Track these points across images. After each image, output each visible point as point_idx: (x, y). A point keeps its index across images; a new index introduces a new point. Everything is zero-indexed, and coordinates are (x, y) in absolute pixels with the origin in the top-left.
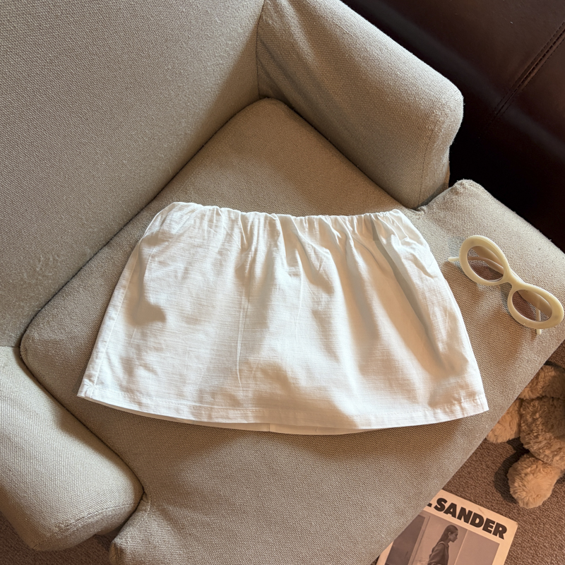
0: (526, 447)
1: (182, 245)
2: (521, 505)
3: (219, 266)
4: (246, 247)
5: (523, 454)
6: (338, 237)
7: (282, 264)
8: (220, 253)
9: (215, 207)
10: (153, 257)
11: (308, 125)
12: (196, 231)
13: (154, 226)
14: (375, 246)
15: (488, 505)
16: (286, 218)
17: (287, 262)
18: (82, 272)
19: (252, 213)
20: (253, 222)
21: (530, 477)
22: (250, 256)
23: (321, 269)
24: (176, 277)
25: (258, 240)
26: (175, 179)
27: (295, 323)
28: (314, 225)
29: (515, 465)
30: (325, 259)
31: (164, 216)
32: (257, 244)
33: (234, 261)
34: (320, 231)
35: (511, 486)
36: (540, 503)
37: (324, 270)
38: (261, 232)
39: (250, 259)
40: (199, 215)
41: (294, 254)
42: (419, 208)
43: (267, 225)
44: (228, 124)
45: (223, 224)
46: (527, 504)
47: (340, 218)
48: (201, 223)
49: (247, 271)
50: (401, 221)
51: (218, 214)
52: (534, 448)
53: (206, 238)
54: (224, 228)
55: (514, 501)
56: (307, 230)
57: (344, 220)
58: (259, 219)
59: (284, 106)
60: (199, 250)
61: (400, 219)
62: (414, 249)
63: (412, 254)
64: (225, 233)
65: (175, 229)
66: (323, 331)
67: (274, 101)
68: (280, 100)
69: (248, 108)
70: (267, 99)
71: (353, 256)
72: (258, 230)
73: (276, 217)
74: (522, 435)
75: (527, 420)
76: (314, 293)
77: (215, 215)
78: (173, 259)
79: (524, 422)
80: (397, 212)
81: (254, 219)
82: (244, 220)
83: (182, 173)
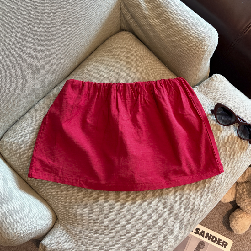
0: (238, 205)
2: (235, 232)
5: (237, 209)
11: (144, 45)
15: (220, 232)
18: (31, 110)
21: (240, 219)
26: (78, 67)
29: (233, 213)
35: (231, 223)
36: (244, 232)
42: (195, 87)
44: (105, 42)
46: (238, 232)
52: (242, 205)
55: (231, 230)
59: (132, 35)
67: (128, 32)
68: (131, 32)
69: (115, 35)
70: (124, 31)
74: (237, 199)
75: (240, 192)
79: (238, 193)
83: (82, 64)
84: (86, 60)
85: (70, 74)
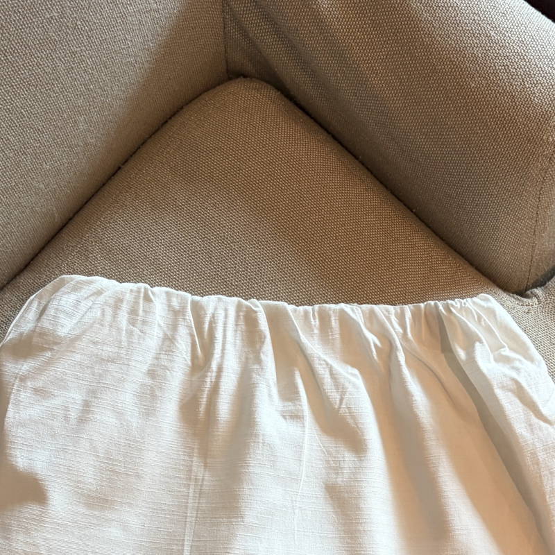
1: (78, 357)
3: (149, 398)
4: (200, 363)
6: (375, 345)
7: (270, 396)
8: (152, 374)
9: (142, 285)
10: (23, 379)
11: (321, 130)
12: (106, 330)
13: (25, 320)
14: (445, 364)
16: (277, 307)
17: (279, 392)
19: (214, 298)
20: (213, 316)
22: (208, 380)
23: (344, 406)
24: (66, 418)
25: (223, 349)
26: (65, 230)
27: (293, 508)
28: (330, 321)
30: (350, 388)
31: (44, 302)
32: (222, 357)
33: (177, 390)
34: (342, 335)
37: (348, 408)
38: (230, 333)
39: (208, 385)
40: (111, 301)
41: (293, 376)
42: (529, 292)
43: (241, 322)
44: (167, 126)
45: (158, 318)
47: (379, 309)
48: (115, 316)
49: (202, 408)
50: (495, 316)
51: (147, 299)
53: (124, 344)
54: (159, 326)
56: (316, 331)
57: (387, 313)
58: (226, 310)
59: (274, 94)
60: (112, 367)
61: (492, 313)
62: (517, 369)
63: (513, 380)
64: (161, 335)
65: (65, 327)
66: (345, 524)
67: (256, 84)
68: (268, 82)
69: (206, 96)
70: (241, 79)
71: (403, 382)
72: (225, 330)
73: (259, 306)
76: (328, 451)
77: (141, 301)
78: (61, 383)
80: (487, 300)
81: (216, 309)
82: (198, 310)
83: (78, 219)
84: (94, 201)
85: (32, 259)
